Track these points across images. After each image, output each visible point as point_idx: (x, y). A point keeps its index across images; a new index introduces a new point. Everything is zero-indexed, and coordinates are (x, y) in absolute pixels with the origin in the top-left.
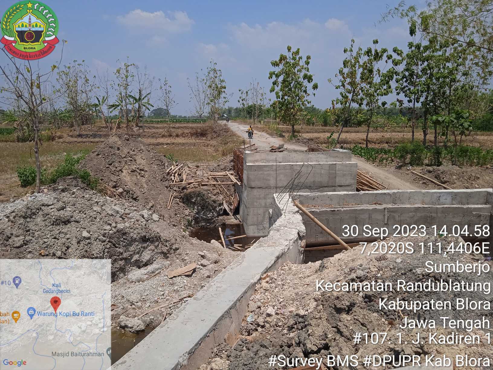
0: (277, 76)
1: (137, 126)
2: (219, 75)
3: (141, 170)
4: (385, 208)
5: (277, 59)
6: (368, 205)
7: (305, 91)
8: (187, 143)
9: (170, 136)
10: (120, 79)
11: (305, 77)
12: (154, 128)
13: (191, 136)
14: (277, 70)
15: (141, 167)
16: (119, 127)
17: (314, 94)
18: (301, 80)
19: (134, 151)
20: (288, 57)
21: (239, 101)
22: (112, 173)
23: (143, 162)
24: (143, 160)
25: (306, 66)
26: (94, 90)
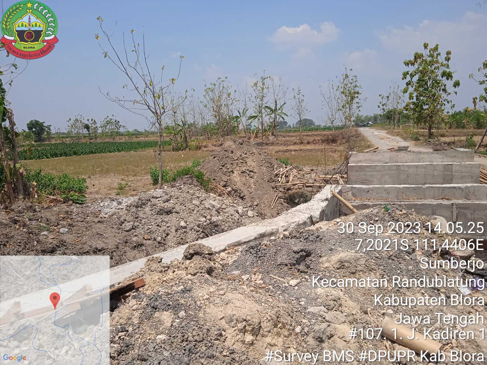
0: (412, 76)
1: (273, 134)
2: (354, 81)
3: (250, 171)
4: (453, 204)
5: (412, 59)
6: (433, 200)
7: (444, 90)
8: (314, 150)
9: (302, 143)
10: (257, 91)
11: (444, 74)
12: (289, 136)
13: (322, 143)
14: (411, 69)
15: (251, 169)
16: (256, 137)
17: (456, 93)
18: (439, 78)
19: (246, 154)
20: (424, 55)
21: (379, 107)
22: (224, 174)
23: (254, 164)
24: (253, 163)
25: (445, 62)
26: (235, 103)
